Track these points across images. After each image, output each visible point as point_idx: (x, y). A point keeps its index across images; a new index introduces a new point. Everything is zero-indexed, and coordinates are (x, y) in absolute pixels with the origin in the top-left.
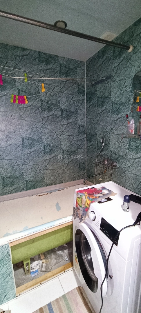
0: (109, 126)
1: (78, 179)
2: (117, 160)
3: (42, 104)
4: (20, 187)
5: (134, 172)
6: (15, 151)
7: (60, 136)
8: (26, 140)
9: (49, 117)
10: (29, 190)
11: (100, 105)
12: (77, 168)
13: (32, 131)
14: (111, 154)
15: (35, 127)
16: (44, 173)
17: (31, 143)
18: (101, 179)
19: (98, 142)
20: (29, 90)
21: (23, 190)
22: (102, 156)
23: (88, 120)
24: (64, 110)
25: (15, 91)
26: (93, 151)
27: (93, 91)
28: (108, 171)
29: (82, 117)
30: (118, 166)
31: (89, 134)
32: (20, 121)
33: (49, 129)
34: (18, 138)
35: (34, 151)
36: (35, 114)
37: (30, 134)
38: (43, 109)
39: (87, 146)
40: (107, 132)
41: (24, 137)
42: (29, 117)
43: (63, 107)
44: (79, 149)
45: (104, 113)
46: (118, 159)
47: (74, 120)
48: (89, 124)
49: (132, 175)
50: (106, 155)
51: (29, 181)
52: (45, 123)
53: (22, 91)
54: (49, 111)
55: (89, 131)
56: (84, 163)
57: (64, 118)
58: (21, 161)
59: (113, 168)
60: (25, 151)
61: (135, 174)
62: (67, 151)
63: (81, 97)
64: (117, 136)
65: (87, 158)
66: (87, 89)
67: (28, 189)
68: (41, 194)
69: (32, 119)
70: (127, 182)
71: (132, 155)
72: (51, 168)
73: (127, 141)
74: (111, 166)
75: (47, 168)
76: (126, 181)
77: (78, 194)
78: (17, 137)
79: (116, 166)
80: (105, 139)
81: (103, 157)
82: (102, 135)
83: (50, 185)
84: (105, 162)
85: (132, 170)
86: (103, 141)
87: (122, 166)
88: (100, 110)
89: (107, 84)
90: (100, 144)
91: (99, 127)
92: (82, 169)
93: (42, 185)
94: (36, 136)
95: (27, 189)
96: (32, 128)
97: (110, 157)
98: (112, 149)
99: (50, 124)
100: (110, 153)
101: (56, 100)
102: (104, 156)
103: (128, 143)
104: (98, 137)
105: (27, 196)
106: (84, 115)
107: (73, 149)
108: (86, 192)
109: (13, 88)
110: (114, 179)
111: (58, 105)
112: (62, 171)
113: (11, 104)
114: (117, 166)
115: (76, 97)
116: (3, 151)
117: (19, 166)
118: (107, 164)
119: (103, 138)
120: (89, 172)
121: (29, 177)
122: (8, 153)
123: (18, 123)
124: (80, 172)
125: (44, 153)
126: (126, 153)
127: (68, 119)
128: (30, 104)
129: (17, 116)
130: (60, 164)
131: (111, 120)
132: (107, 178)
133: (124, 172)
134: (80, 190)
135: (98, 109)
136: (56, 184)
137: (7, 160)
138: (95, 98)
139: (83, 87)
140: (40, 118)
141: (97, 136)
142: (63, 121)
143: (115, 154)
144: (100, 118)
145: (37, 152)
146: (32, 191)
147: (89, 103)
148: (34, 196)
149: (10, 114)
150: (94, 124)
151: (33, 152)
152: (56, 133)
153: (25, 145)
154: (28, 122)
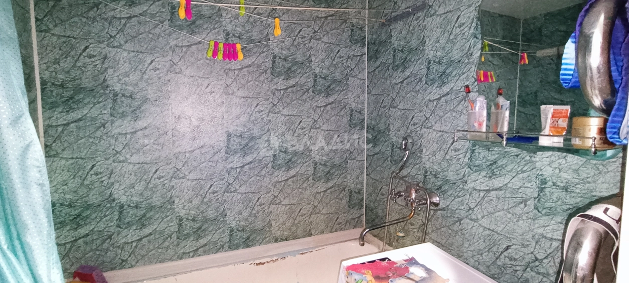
0: (421, 111)
1: (347, 227)
2: (440, 191)
3: (274, 62)
4: (215, 243)
5: (485, 222)
6: (210, 161)
7: (310, 132)
8: (235, 139)
9: (287, 89)
10: (235, 249)
11: (398, 66)
12: (344, 202)
13: (250, 119)
14: (425, 177)
15: (256, 110)
16: (271, 212)
17: (247, 145)
18: (402, 235)
19: (393, 146)
20: (248, 33)
21: (221, 249)
22: (402, 178)
23: (372, 98)
24: (320, 76)
25: (219, 35)
26: (380, 166)
27: (383, 37)
28: (418, 215)
29: (358, 91)
30: (441, 206)
31: (373, 129)
32: (224, 96)
33: (285, 116)
34: (218, 133)
35: (251, 162)
36: (257, 83)
37: (245, 125)
38: (275, 73)
39: (368, 155)
40: (414, 125)
41: (231, 131)
42: (246, 88)
43: (317, 70)
44: (349, 161)
45: (408, 84)
46: (443, 188)
47: (341, 97)
48: (373, 106)
49: (481, 229)
50: (413, 177)
51: (235, 230)
52: (278, 102)
53: (234, 35)
54: (288, 78)
55: (373, 123)
56: (359, 192)
57: (320, 92)
58: (221, 182)
59: (430, 209)
60: (232, 162)
61: (489, 229)
62: (325, 165)
63: (357, 50)
64: (438, 135)
65: (367, 181)
66: (370, 33)
67: (233, 247)
68: (262, 261)
69: (252, 94)
70: (467, 246)
71: (479, 181)
72: (286, 202)
73: (466, 147)
74: (427, 203)
75: (278, 201)
76: (463, 244)
77: (349, 274)
78: (216, 131)
79: (437, 205)
80: (410, 141)
81: (405, 181)
82: (402, 131)
83: (282, 240)
84: (411, 194)
85: (479, 217)
86: (406, 145)
87: (454, 205)
88: (398, 76)
89: (416, 22)
90: (398, 151)
91: (395, 113)
92: (354, 206)
93: (266, 238)
94: (257, 130)
95: (230, 248)
96: (251, 113)
97: (424, 183)
98: (428, 165)
99: (288, 104)
100: (422, 172)
101: (304, 54)
102: (407, 179)
103: (467, 152)
104: (395, 136)
105: (231, 264)
106: (361, 86)
107: (337, 161)
108: (370, 272)
109: (215, 29)
110: (434, 236)
111: (308, 64)
112: (311, 209)
113: (208, 62)
114: (441, 204)
115: (347, 49)
116: (184, 161)
117: (216, 195)
118: (416, 199)
119: (405, 139)
120: (370, 213)
121: (237, 219)
122: (195, 164)
123: (220, 100)
124: (351, 212)
125: (273, 167)
126: (464, 176)
127: (328, 95)
128: (248, 61)
129: (219, 87)
130: (308, 192)
131: (424, 99)
132: (415, 230)
133: (460, 220)
134: (354, 265)
135: (394, 76)
136: (296, 238)
137: (192, 180)
138: (388, 52)
139: (362, 29)
140: (268, 90)
141: (392, 133)
142: (316, 99)
143: (435, 176)
144: (398, 93)
145: (257, 165)
146: (242, 252)
147: (375, 61)
148: (246, 265)
149: (206, 83)
150: (384, 107)
151: (248, 166)
152: (301, 124)
153: (233, 148)
154: (243, 100)
